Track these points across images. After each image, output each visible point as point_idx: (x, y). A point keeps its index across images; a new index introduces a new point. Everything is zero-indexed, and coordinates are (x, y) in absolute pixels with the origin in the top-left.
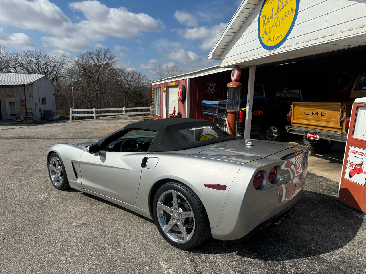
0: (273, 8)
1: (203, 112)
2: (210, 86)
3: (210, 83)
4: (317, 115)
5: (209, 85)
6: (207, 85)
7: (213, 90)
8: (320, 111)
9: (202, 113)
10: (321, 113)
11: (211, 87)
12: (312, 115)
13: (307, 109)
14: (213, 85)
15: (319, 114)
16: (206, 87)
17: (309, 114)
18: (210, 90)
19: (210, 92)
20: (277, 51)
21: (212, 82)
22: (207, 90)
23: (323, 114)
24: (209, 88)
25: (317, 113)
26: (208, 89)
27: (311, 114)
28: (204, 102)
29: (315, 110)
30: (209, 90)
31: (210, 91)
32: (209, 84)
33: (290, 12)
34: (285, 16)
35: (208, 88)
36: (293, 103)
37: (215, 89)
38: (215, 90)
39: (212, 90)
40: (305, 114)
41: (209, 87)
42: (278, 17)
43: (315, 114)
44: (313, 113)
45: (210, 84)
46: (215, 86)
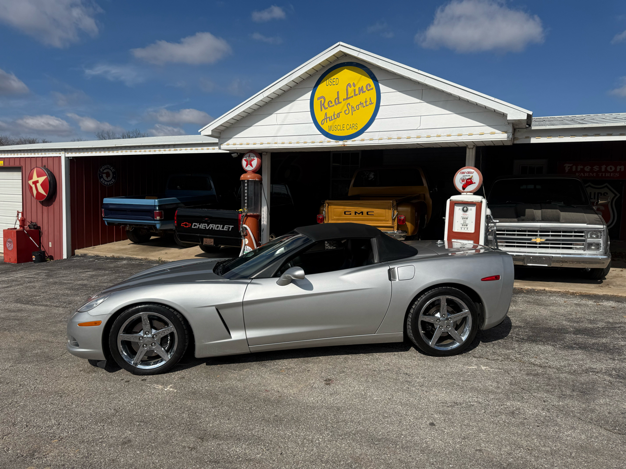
0: (338, 92)
1: (104, 219)
2: (105, 171)
3: (106, 167)
4: (362, 214)
5: (103, 170)
6: (100, 171)
7: (111, 180)
8: (365, 210)
9: (104, 221)
10: (367, 212)
11: (108, 175)
12: (355, 214)
13: (348, 208)
14: (111, 170)
15: (365, 214)
16: (99, 174)
17: (350, 214)
18: (106, 179)
19: (106, 183)
20: (349, 143)
21: (108, 166)
22: (100, 179)
23: (369, 213)
24: (104, 176)
25: (362, 213)
26: (102, 177)
27: (353, 214)
28: (106, 201)
29: (359, 209)
30: (104, 179)
31: (105, 181)
32: (103, 168)
33: (368, 103)
34: (360, 106)
35: (102, 175)
36: (327, 201)
37: (113, 177)
38: (115, 179)
39: (109, 179)
40: (345, 214)
41: (104, 173)
42: (349, 104)
43: (359, 214)
44: (356, 213)
45: (105, 169)
46: (113, 173)
